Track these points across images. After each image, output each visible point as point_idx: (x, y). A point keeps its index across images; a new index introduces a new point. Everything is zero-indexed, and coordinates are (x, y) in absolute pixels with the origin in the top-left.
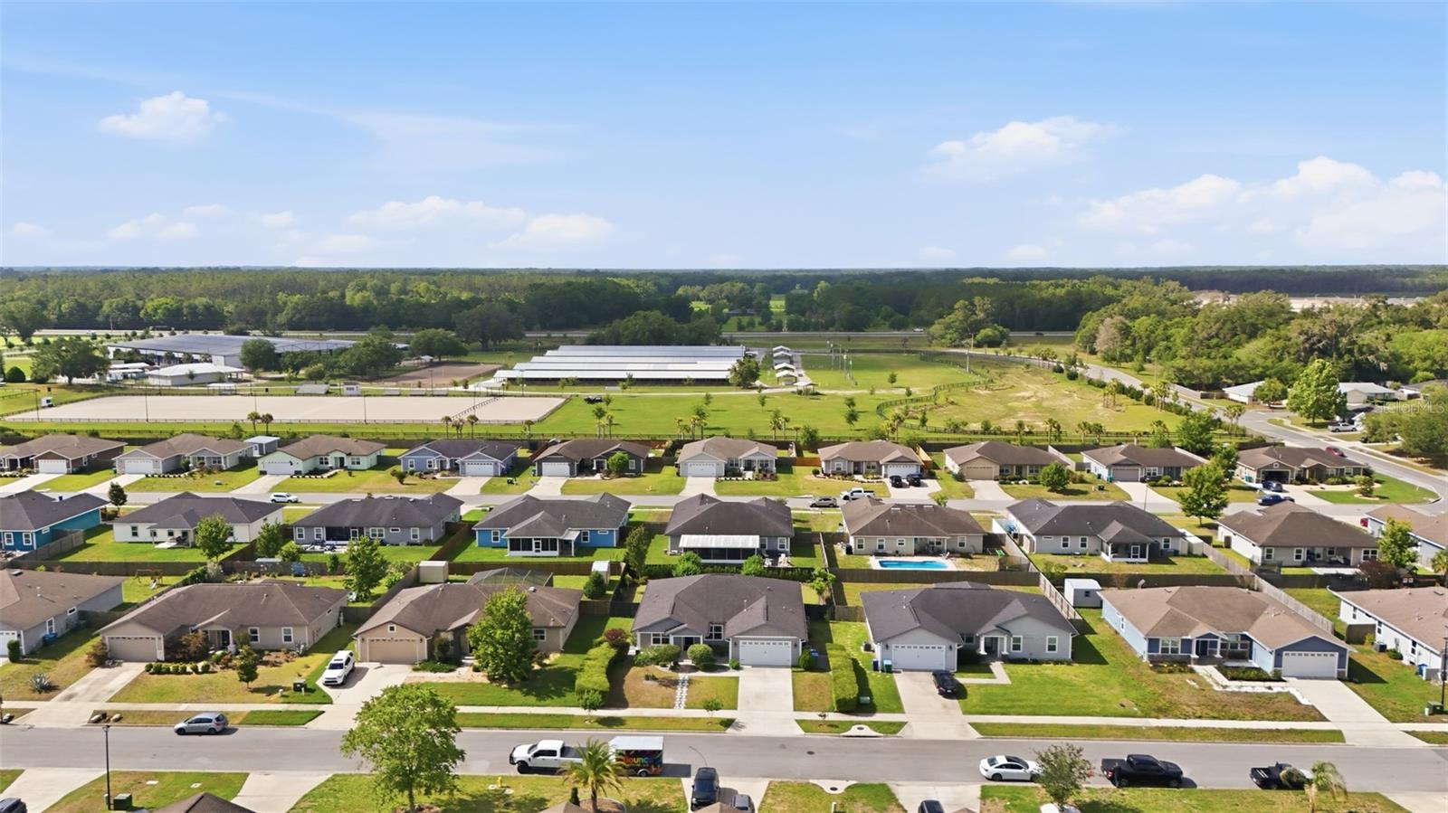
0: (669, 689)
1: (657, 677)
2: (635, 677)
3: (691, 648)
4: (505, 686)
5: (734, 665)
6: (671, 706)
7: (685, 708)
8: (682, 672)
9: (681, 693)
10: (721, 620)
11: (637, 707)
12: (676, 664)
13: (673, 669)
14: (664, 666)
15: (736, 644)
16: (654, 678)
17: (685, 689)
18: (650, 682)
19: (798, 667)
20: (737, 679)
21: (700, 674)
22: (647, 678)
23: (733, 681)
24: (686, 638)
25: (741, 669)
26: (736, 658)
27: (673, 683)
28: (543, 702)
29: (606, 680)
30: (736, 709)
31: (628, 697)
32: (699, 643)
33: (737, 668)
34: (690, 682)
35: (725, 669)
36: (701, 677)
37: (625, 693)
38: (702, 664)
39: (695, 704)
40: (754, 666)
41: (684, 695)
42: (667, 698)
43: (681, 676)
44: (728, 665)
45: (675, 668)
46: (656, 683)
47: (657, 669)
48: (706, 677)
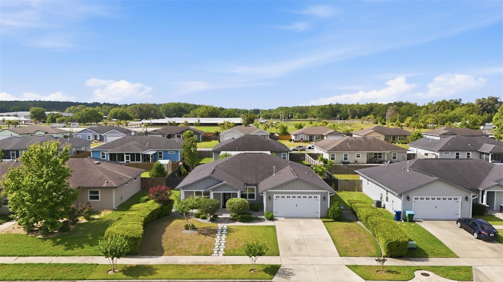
0: (208, 237)
1: (196, 226)
2: (177, 228)
3: (229, 201)
4: (40, 236)
5: (269, 216)
6: (209, 254)
7: (224, 255)
8: (220, 223)
9: (220, 240)
10: (254, 182)
11: (173, 254)
12: (216, 216)
13: (212, 220)
14: (204, 218)
15: (270, 198)
16: (194, 228)
17: (224, 237)
18: (189, 232)
19: (327, 217)
20: (274, 227)
21: (238, 224)
22: (187, 228)
23: (271, 230)
24: (224, 193)
25: (276, 220)
26: (270, 210)
27: (212, 232)
28: (69, 252)
29: (142, 227)
30: (278, 255)
31: (165, 245)
32: (237, 197)
33: (272, 219)
34: (229, 230)
35: (261, 220)
36: (240, 226)
37: (163, 241)
38: (239, 216)
39: (234, 250)
40: (286, 218)
41: (223, 242)
42: (205, 246)
43: (220, 226)
44: (263, 217)
45: (214, 220)
46: (195, 232)
47: (198, 221)
48: (243, 226)
